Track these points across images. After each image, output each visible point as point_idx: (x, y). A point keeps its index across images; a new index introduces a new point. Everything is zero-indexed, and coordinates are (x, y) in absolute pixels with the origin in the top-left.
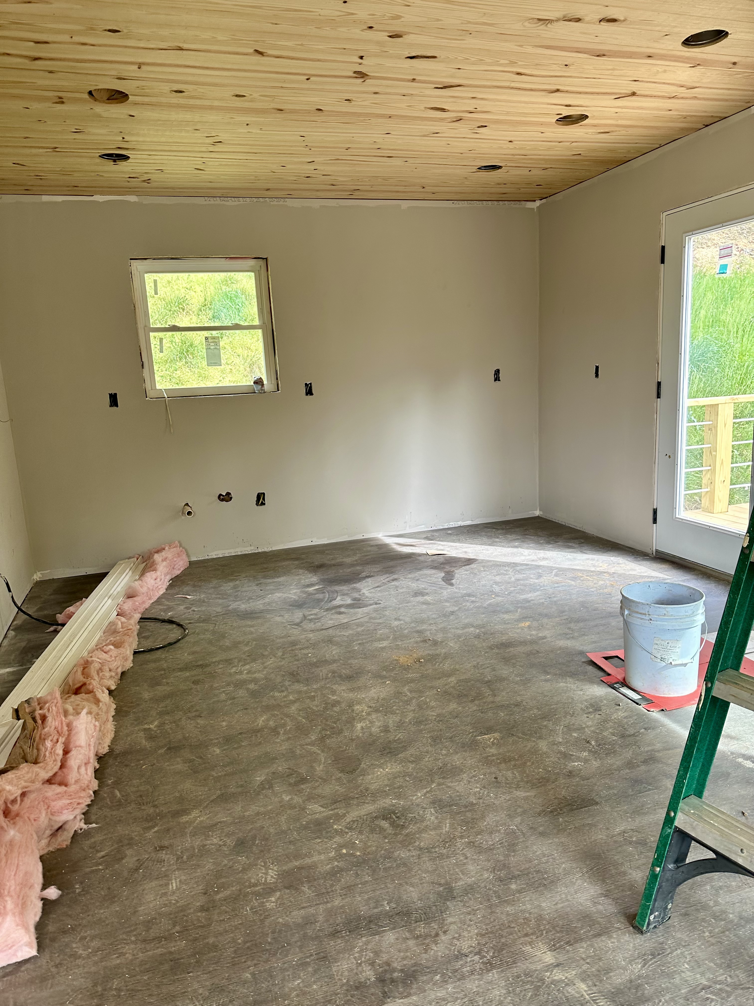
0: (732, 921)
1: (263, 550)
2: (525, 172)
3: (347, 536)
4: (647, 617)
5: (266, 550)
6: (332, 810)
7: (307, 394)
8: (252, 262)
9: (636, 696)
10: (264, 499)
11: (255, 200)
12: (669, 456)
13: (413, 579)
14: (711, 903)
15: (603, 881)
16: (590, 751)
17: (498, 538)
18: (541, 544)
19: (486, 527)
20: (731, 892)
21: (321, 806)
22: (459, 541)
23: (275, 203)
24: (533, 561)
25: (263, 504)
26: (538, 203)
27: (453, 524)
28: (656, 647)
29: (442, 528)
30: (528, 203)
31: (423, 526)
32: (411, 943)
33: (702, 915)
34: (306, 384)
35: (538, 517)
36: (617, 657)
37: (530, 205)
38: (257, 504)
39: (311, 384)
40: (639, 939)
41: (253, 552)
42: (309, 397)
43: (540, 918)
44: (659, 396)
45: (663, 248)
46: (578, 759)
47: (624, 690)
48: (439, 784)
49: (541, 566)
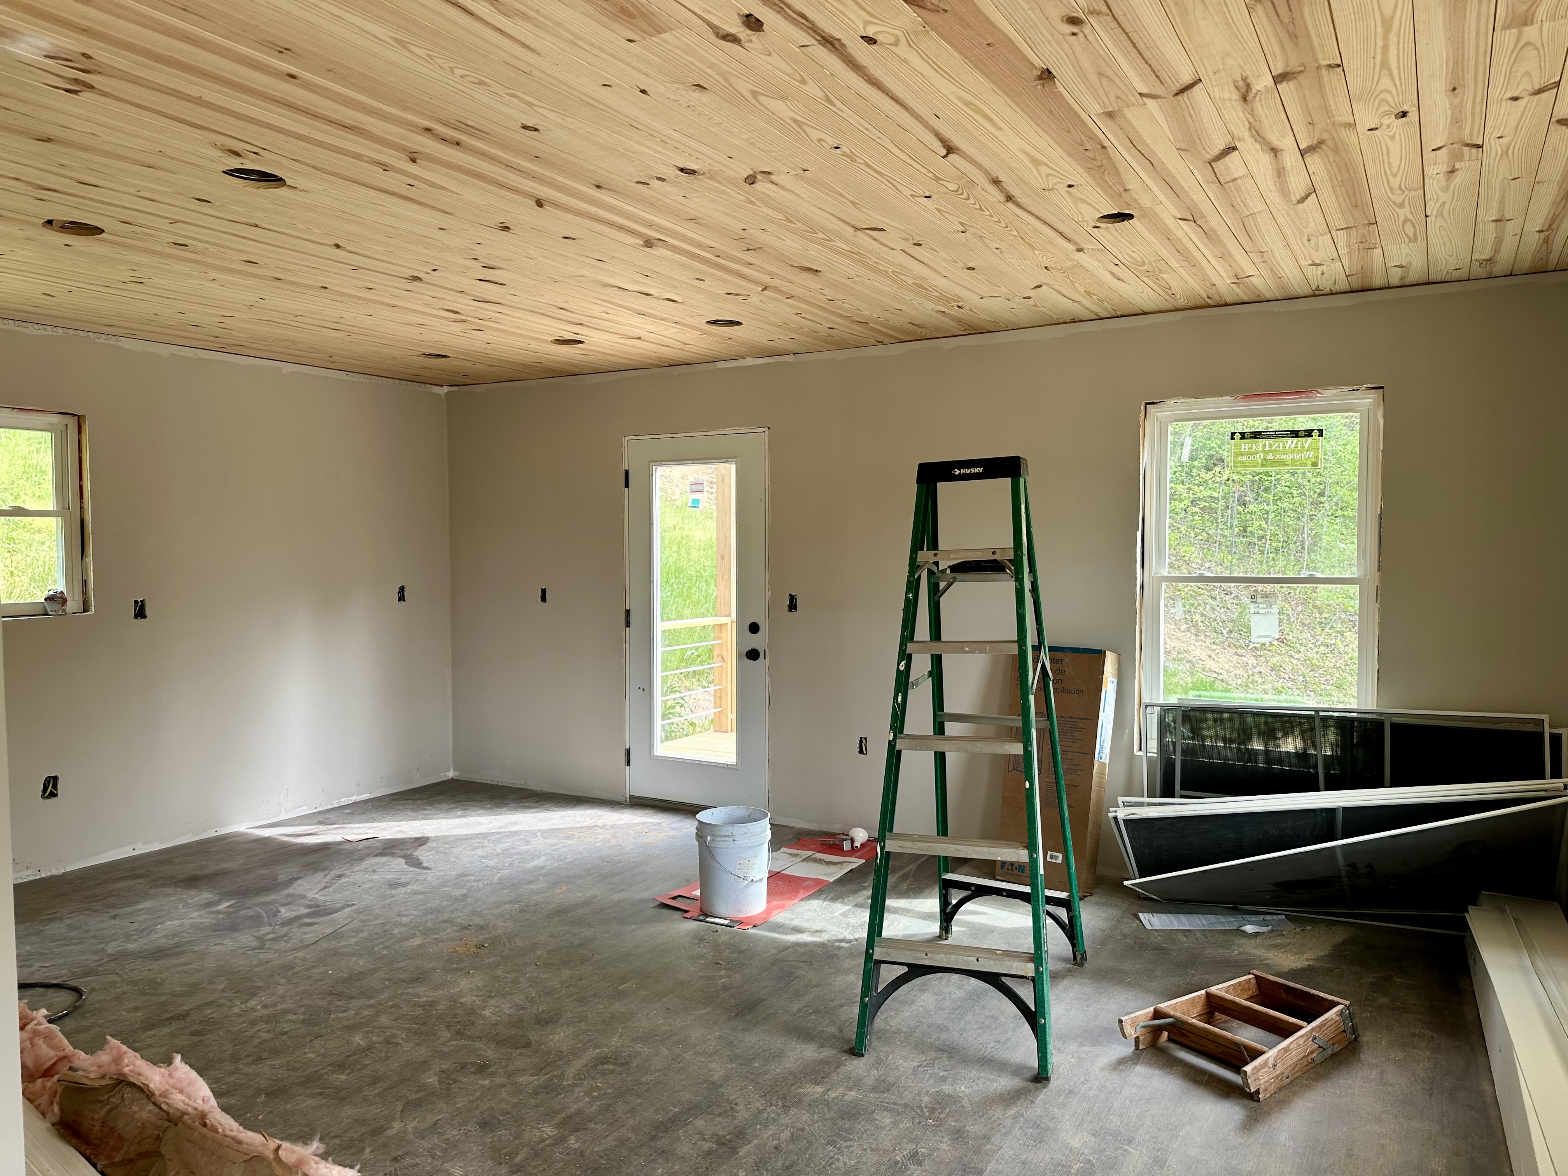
0: (906, 1032)
1: (49, 874)
2: (469, 365)
3: (191, 834)
4: (731, 839)
5: (54, 872)
6: (547, 1074)
7: (136, 617)
8: (55, 419)
9: (726, 922)
10: (55, 787)
11: (71, 332)
12: (643, 690)
13: (366, 871)
14: (888, 1027)
15: (813, 1040)
16: (725, 969)
17: (425, 809)
18: (488, 809)
19: (395, 800)
20: (894, 1018)
21: (531, 1075)
22: (374, 820)
23: (103, 340)
24: (501, 828)
25: (53, 795)
26: (445, 389)
27: (345, 801)
28: (739, 866)
29: (330, 807)
30: (435, 387)
31: (304, 808)
32: (719, 1119)
33: (888, 1035)
34: (136, 602)
35: (452, 780)
36: (680, 896)
37: (436, 390)
38: (43, 796)
39: (142, 601)
40: (863, 1060)
41: (30, 879)
42: (140, 621)
43: (792, 1073)
44: (628, 625)
45: (627, 472)
46: (721, 977)
47: (710, 919)
48: (624, 1028)
49: (515, 832)
